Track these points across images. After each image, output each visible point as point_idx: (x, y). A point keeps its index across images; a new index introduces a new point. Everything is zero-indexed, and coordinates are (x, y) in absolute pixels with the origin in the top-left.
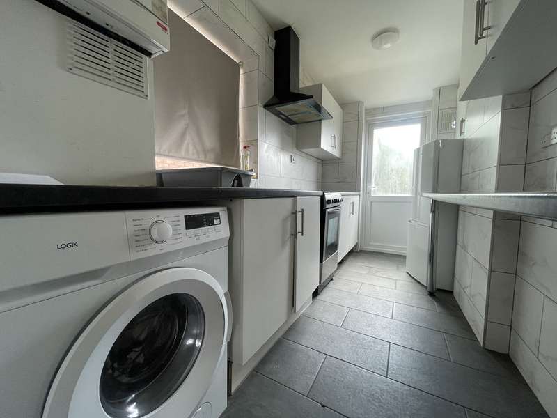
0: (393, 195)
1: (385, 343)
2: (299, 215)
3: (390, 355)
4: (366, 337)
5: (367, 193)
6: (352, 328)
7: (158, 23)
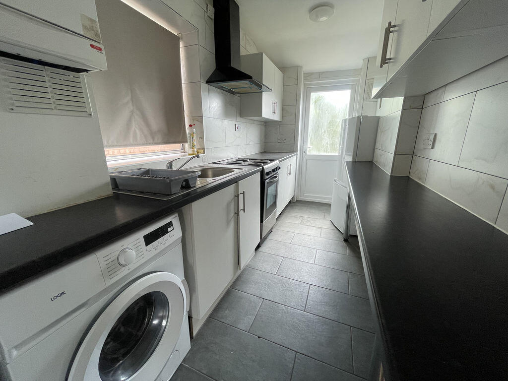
0: (325, 154)
1: (306, 285)
2: (241, 196)
3: (309, 294)
4: (294, 281)
5: (303, 152)
6: (284, 275)
7: (92, 46)
